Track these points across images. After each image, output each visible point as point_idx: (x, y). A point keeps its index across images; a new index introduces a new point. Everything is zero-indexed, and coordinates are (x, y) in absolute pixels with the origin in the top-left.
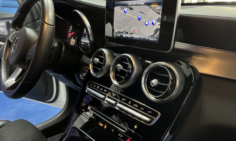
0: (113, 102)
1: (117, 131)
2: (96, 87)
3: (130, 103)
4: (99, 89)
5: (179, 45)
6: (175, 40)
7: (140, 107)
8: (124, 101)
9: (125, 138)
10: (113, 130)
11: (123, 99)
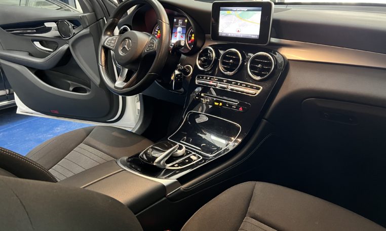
0: (226, 86)
1: (230, 106)
2: (206, 79)
3: (239, 84)
4: (210, 79)
5: (273, 40)
6: (270, 37)
7: (247, 86)
8: (234, 84)
9: (237, 107)
10: (227, 105)
11: (233, 83)
